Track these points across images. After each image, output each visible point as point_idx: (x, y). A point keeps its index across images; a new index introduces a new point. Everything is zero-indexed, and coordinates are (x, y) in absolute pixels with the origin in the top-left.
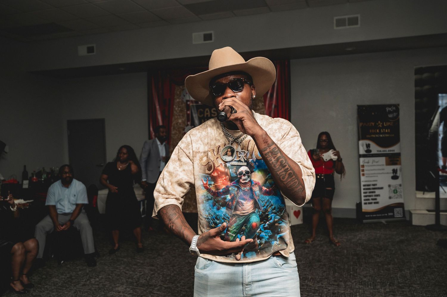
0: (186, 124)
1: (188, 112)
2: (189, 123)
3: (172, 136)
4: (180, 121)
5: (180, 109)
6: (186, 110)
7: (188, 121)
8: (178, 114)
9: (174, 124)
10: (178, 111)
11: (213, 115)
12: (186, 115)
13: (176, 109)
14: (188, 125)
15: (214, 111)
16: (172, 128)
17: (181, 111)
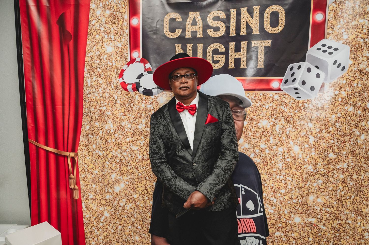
0: (129, 61)
1: (135, 22)
2: (137, 55)
3: (86, 91)
4: (109, 49)
5: (108, 12)
6: (126, 17)
7: (134, 46)
8: (102, 29)
9: (92, 57)
10: (104, 20)
11: (211, 33)
12: (127, 31)
13: (99, 12)
14: (132, 61)
15: (216, 19)
16: (85, 70)
17: (114, 18)
